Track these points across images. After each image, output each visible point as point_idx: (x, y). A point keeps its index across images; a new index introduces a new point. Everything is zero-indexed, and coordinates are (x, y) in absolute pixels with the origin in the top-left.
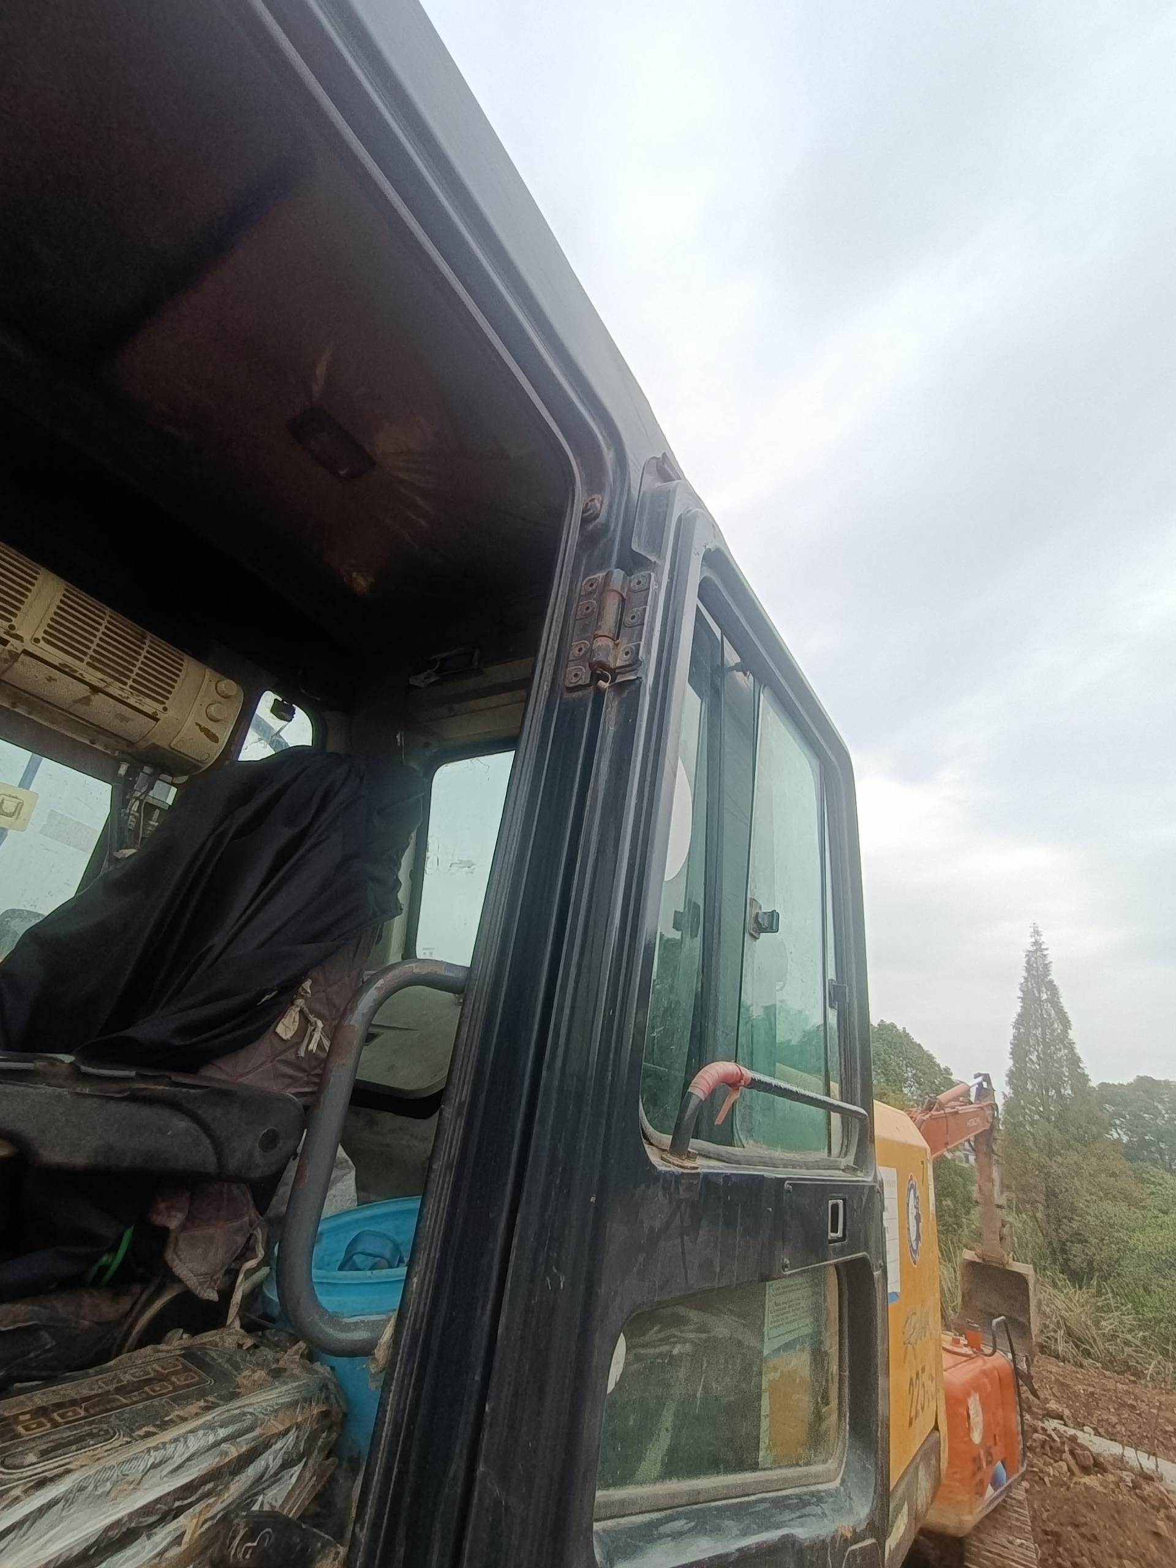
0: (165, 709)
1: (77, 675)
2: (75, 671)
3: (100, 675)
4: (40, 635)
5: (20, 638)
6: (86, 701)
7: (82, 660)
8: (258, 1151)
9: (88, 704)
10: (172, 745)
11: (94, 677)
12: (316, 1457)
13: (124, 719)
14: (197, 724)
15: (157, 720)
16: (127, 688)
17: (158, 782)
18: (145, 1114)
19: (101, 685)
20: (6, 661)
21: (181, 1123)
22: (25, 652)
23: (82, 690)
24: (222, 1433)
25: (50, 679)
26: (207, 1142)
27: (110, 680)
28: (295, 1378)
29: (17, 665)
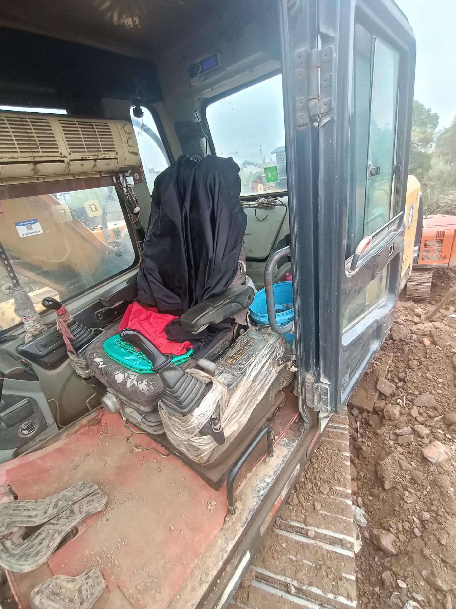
0: (117, 153)
1: (88, 158)
2: (86, 157)
3: (93, 154)
4: (69, 151)
5: (65, 157)
6: (95, 166)
7: (85, 152)
8: (248, 301)
9: (96, 166)
10: (126, 165)
11: (91, 156)
12: (283, 344)
13: (108, 165)
14: (129, 152)
15: (117, 159)
16: (103, 153)
17: (127, 178)
18: (227, 306)
19: (96, 157)
20: (68, 167)
21: (233, 304)
22: (70, 160)
23: (92, 163)
24: (269, 349)
25: (82, 165)
26: (239, 305)
27: (97, 153)
28: (274, 335)
29: (71, 167)
